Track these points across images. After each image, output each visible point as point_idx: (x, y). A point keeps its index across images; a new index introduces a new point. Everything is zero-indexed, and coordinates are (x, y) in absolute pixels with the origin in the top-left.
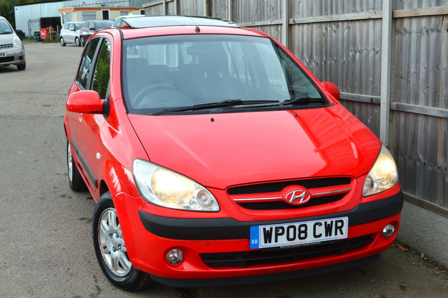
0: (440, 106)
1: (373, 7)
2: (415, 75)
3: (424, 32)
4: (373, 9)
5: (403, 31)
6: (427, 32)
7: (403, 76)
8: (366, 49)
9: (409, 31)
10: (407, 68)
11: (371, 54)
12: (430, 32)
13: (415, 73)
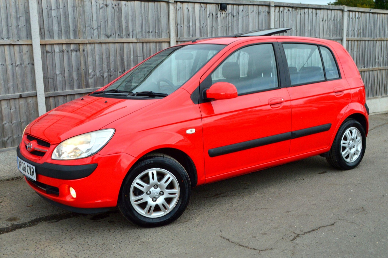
0: (83, 87)
1: (7, 37)
2: (60, 75)
3: (65, 52)
4: (7, 38)
5: (45, 52)
6: (68, 52)
7: (49, 77)
8: (1, 65)
9: (51, 51)
10: (52, 72)
11: (10, 67)
12: (70, 52)
13: (60, 74)
